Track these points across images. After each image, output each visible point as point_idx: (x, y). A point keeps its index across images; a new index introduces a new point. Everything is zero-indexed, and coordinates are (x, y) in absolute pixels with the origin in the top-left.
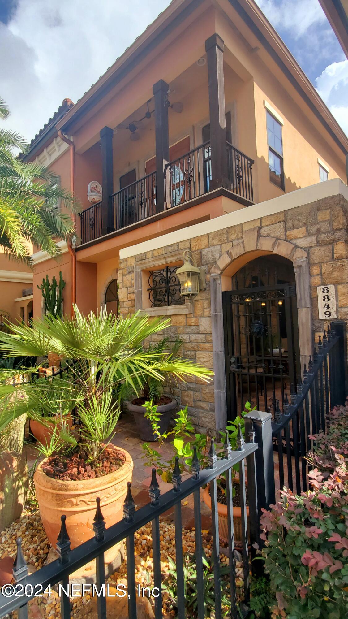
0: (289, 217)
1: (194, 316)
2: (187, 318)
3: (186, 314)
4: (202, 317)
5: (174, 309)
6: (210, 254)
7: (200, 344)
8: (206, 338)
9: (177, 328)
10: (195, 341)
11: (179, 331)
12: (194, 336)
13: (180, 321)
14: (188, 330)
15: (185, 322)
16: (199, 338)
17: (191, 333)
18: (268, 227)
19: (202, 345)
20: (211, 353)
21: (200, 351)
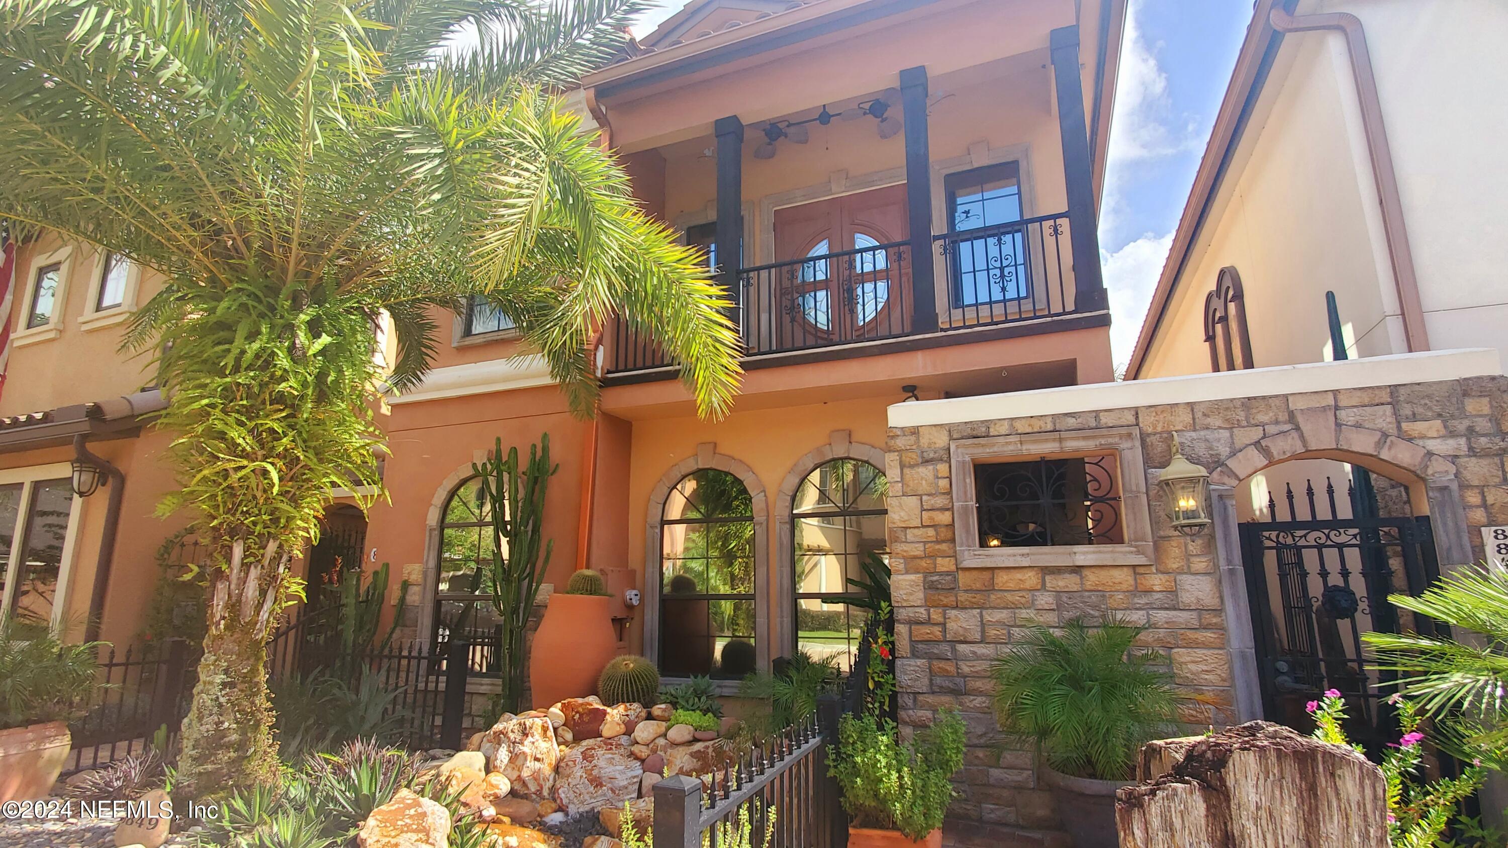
0: (1402, 398)
1: (1159, 571)
2: (1135, 573)
3: (1134, 566)
4: (1186, 573)
5: (1094, 552)
6: (1203, 445)
7: (1182, 631)
8: (1200, 619)
9: (1104, 596)
10: (1166, 626)
11: (1112, 603)
12: (1161, 616)
13: (1117, 581)
14: (1143, 601)
15: (1133, 582)
16: (1181, 620)
17: (1150, 607)
18: (1355, 410)
19: (1191, 635)
20: (1221, 652)
21: (1184, 647)
